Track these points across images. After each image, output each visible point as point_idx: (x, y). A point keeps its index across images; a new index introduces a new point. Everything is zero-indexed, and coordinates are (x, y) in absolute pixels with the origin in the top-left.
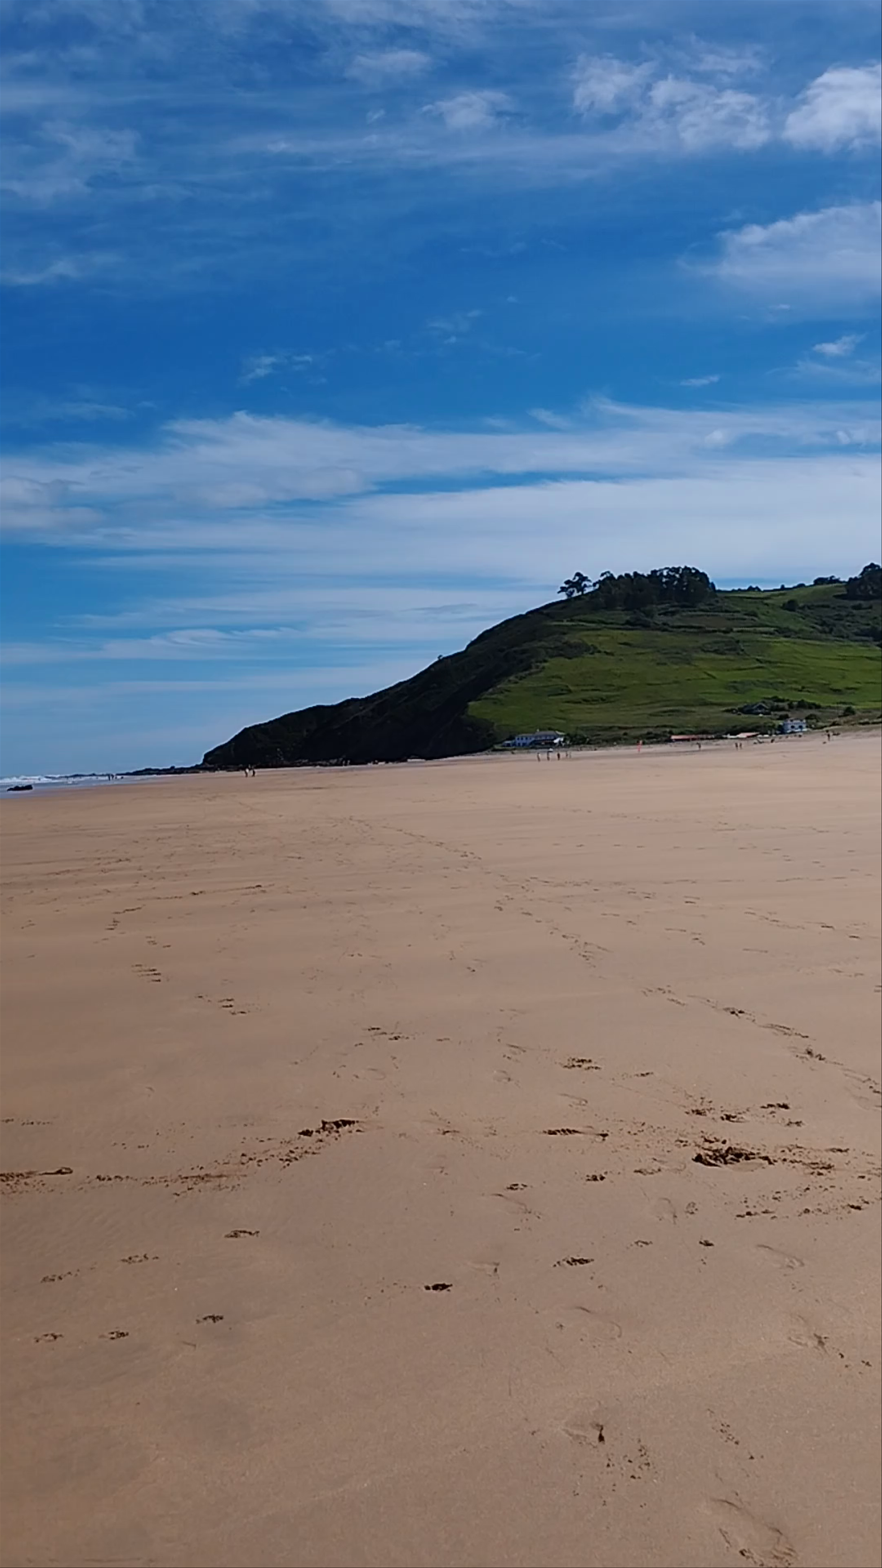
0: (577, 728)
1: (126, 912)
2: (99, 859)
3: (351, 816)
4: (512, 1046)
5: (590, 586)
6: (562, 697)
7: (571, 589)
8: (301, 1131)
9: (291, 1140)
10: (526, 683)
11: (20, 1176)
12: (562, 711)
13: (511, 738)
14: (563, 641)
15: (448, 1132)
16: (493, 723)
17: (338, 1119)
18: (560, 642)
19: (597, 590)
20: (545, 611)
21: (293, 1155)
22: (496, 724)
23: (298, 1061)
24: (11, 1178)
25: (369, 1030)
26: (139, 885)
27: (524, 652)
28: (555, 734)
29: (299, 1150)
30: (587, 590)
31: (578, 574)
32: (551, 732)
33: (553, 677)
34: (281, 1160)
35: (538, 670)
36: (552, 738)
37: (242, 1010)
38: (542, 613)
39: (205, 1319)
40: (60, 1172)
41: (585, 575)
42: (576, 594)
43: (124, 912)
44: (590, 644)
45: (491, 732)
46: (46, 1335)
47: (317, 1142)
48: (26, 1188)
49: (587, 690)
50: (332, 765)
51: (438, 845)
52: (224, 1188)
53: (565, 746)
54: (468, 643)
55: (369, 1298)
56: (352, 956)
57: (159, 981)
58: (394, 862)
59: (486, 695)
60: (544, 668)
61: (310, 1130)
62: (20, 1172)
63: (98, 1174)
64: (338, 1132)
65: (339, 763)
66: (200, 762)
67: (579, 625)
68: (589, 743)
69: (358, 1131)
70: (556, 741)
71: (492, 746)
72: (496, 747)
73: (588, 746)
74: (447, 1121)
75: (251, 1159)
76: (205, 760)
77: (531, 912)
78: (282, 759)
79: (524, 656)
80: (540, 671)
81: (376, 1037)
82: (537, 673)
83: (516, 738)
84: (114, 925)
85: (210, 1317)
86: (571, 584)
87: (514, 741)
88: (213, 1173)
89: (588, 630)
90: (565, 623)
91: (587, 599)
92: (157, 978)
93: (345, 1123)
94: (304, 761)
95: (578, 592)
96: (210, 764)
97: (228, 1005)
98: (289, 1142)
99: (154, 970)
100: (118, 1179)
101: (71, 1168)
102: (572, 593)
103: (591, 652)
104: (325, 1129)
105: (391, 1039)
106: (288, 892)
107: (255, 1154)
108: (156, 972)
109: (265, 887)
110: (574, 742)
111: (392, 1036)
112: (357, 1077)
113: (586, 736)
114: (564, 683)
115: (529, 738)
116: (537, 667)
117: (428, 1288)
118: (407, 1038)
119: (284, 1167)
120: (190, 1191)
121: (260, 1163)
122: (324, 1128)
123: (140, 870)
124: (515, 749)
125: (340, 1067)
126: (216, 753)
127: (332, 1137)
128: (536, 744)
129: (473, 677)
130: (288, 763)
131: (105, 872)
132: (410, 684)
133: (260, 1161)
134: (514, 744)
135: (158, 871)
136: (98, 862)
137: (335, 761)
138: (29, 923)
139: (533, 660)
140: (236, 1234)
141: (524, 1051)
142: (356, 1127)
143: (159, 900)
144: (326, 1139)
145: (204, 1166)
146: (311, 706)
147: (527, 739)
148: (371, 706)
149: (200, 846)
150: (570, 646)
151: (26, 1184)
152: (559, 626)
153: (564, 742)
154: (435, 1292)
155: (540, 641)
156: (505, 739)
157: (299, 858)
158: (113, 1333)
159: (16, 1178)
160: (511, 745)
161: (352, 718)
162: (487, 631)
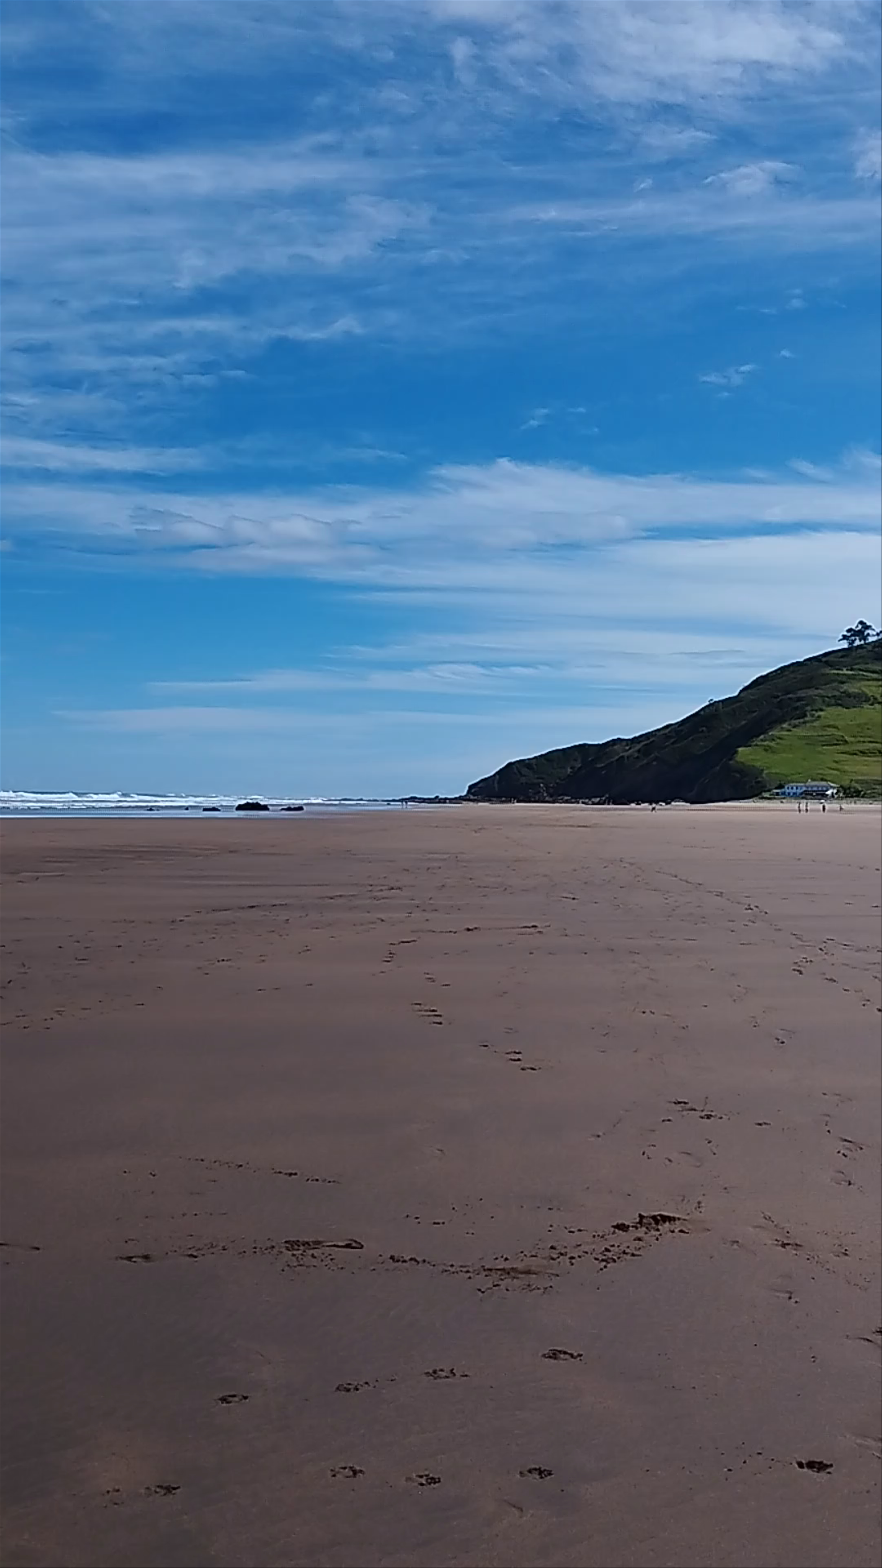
0: (852, 780)
1: (402, 944)
2: (371, 885)
3: (621, 858)
4: (846, 1140)
5: (873, 636)
6: (838, 747)
7: (853, 638)
8: (615, 1224)
9: (605, 1235)
10: (799, 731)
11: (306, 1245)
12: (836, 762)
13: (781, 787)
14: (842, 690)
15: (788, 1244)
16: (762, 770)
17: (657, 1213)
18: (838, 691)
19: (879, 640)
20: (824, 659)
21: (609, 1254)
22: (765, 772)
23: (600, 1134)
24: (296, 1247)
25: (675, 1103)
26: (412, 915)
27: (799, 699)
28: (827, 785)
29: (616, 1249)
30: (871, 639)
31: (861, 623)
32: (824, 783)
33: (829, 726)
34: (596, 1259)
35: (814, 719)
36: (825, 789)
37: (533, 1067)
38: (820, 661)
39: (530, 1471)
40: (348, 1246)
41: (868, 624)
42: (857, 643)
43: (399, 943)
44: (870, 694)
45: (760, 779)
46: (345, 1468)
47: (635, 1240)
48: (314, 1262)
49: (864, 742)
50: (594, 804)
51: (717, 895)
52: (534, 1289)
53: (837, 797)
54: (741, 688)
55: (730, 1470)
56: (644, 1012)
57: (440, 1023)
58: (674, 910)
59: (757, 741)
60: (819, 717)
61: (627, 1223)
62: (306, 1240)
63: (392, 1254)
64: (658, 1230)
65: (602, 802)
66: (465, 793)
67: (859, 675)
68: (863, 797)
69: (681, 1231)
70: (829, 792)
71: (760, 793)
72: (766, 795)
73: (862, 799)
74: (785, 1231)
75: (562, 1254)
76: (469, 792)
77: (835, 978)
78: (545, 794)
79: (798, 704)
80: (815, 720)
81: (685, 1113)
82: (812, 722)
83: (786, 787)
84: (390, 957)
85: (535, 1469)
86: (852, 632)
87: (783, 790)
88: (520, 1266)
89: (868, 680)
90: (845, 672)
91: (870, 648)
92: (438, 1020)
93: (665, 1219)
94: (566, 798)
95: (860, 641)
96: (474, 796)
97: (516, 1058)
98: (602, 1237)
99: (433, 1011)
100: (413, 1262)
101: (363, 1243)
102: (853, 641)
103: (870, 702)
104: (643, 1224)
105: (702, 1118)
106: (566, 935)
107: (565, 1247)
108: (436, 1013)
109: (542, 928)
110: (848, 794)
111: (703, 1114)
112: (670, 1161)
113: (860, 789)
114: (841, 734)
115: (799, 788)
116: (813, 716)
117: (801, 1465)
118: (721, 1118)
119: (601, 1269)
120: (497, 1288)
121: (573, 1261)
122: (640, 1222)
123: (413, 900)
124: (784, 798)
125: (649, 1146)
126: (480, 785)
127: (652, 1236)
128: (806, 794)
129: (743, 722)
130: (551, 799)
131: (377, 900)
132: (679, 727)
133: (572, 1258)
134: (784, 793)
135: (431, 902)
136: (370, 888)
137: (598, 799)
138: (306, 948)
139: (809, 708)
140: (554, 1354)
141: (861, 1149)
142: (678, 1224)
143: (434, 933)
144: (646, 1237)
145: (509, 1258)
146: (577, 744)
147: (797, 788)
148: (638, 747)
149: (471, 879)
150: (849, 695)
151: (313, 1256)
152: (838, 674)
153: (836, 794)
154: (810, 1472)
155: (817, 689)
156: (774, 787)
157: (574, 899)
158: (421, 1477)
159: (302, 1248)
160: (780, 794)
161: (617, 757)
162: (762, 677)
